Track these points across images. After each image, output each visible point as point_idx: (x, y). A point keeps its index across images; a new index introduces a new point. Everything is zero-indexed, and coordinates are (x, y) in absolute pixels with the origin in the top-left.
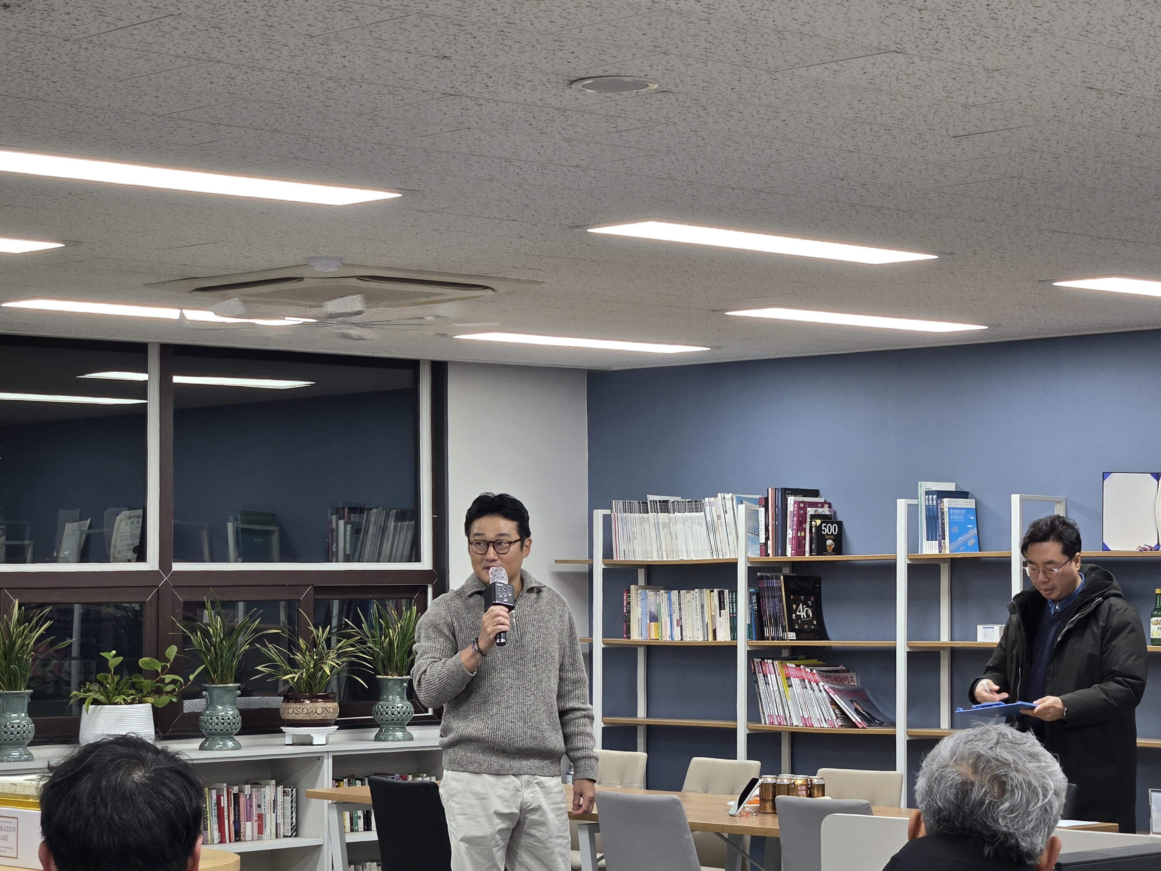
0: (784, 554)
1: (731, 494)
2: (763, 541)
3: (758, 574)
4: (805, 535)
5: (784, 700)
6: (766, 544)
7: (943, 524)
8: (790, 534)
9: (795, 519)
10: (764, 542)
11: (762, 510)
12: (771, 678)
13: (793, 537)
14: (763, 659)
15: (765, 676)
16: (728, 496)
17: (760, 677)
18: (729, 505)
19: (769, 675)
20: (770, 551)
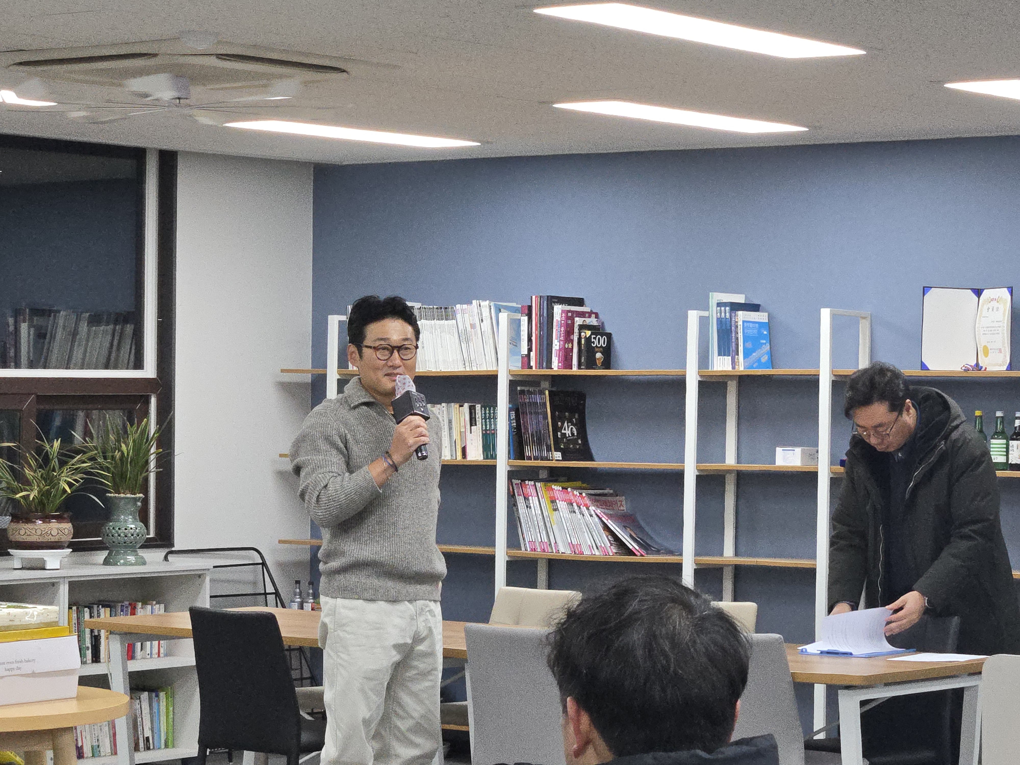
0: (549, 366)
1: (488, 301)
2: (525, 351)
3: (519, 388)
4: (572, 347)
5: (548, 525)
6: (528, 356)
7: (737, 339)
8: (556, 345)
9: (563, 329)
10: (526, 353)
11: (525, 319)
12: (534, 501)
13: (560, 350)
14: (523, 480)
15: (526, 499)
16: (485, 304)
17: (520, 500)
18: (486, 313)
19: (530, 498)
20: (533, 363)
